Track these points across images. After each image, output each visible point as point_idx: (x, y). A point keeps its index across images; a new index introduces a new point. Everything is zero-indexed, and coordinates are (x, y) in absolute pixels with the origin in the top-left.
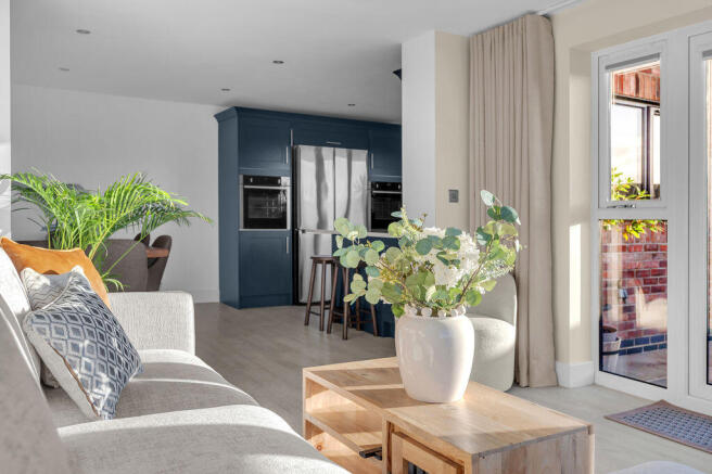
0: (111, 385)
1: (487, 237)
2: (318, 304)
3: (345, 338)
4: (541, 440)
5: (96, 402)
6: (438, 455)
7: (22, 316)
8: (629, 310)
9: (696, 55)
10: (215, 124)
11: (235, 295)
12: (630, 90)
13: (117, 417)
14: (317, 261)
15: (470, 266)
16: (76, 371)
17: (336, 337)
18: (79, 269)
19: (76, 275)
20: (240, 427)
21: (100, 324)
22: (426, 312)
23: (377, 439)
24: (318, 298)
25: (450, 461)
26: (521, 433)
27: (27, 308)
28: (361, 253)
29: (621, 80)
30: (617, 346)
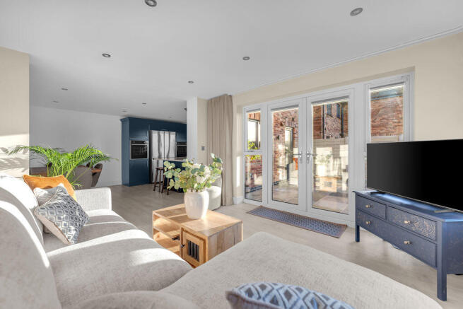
0: (75, 230)
1: (213, 168)
2: (158, 183)
3: (168, 194)
4: (228, 228)
5: (69, 238)
6: (198, 237)
7: (33, 210)
8: (252, 179)
9: (270, 109)
10: (120, 122)
11: (128, 181)
12: (253, 117)
13: (78, 242)
14: (158, 169)
15: (207, 176)
16: (60, 227)
17: (164, 194)
18: (62, 185)
19: (60, 188)
20: (129, 240)
21: (71, 207)
22: (194, 191)
23: (177, 233)
24: (158, 180)
25: (201, 239)
26: (222, 227)
27: (36, 204)
28: (173, 173)
29: (250, 115)
30: (249, 190)
